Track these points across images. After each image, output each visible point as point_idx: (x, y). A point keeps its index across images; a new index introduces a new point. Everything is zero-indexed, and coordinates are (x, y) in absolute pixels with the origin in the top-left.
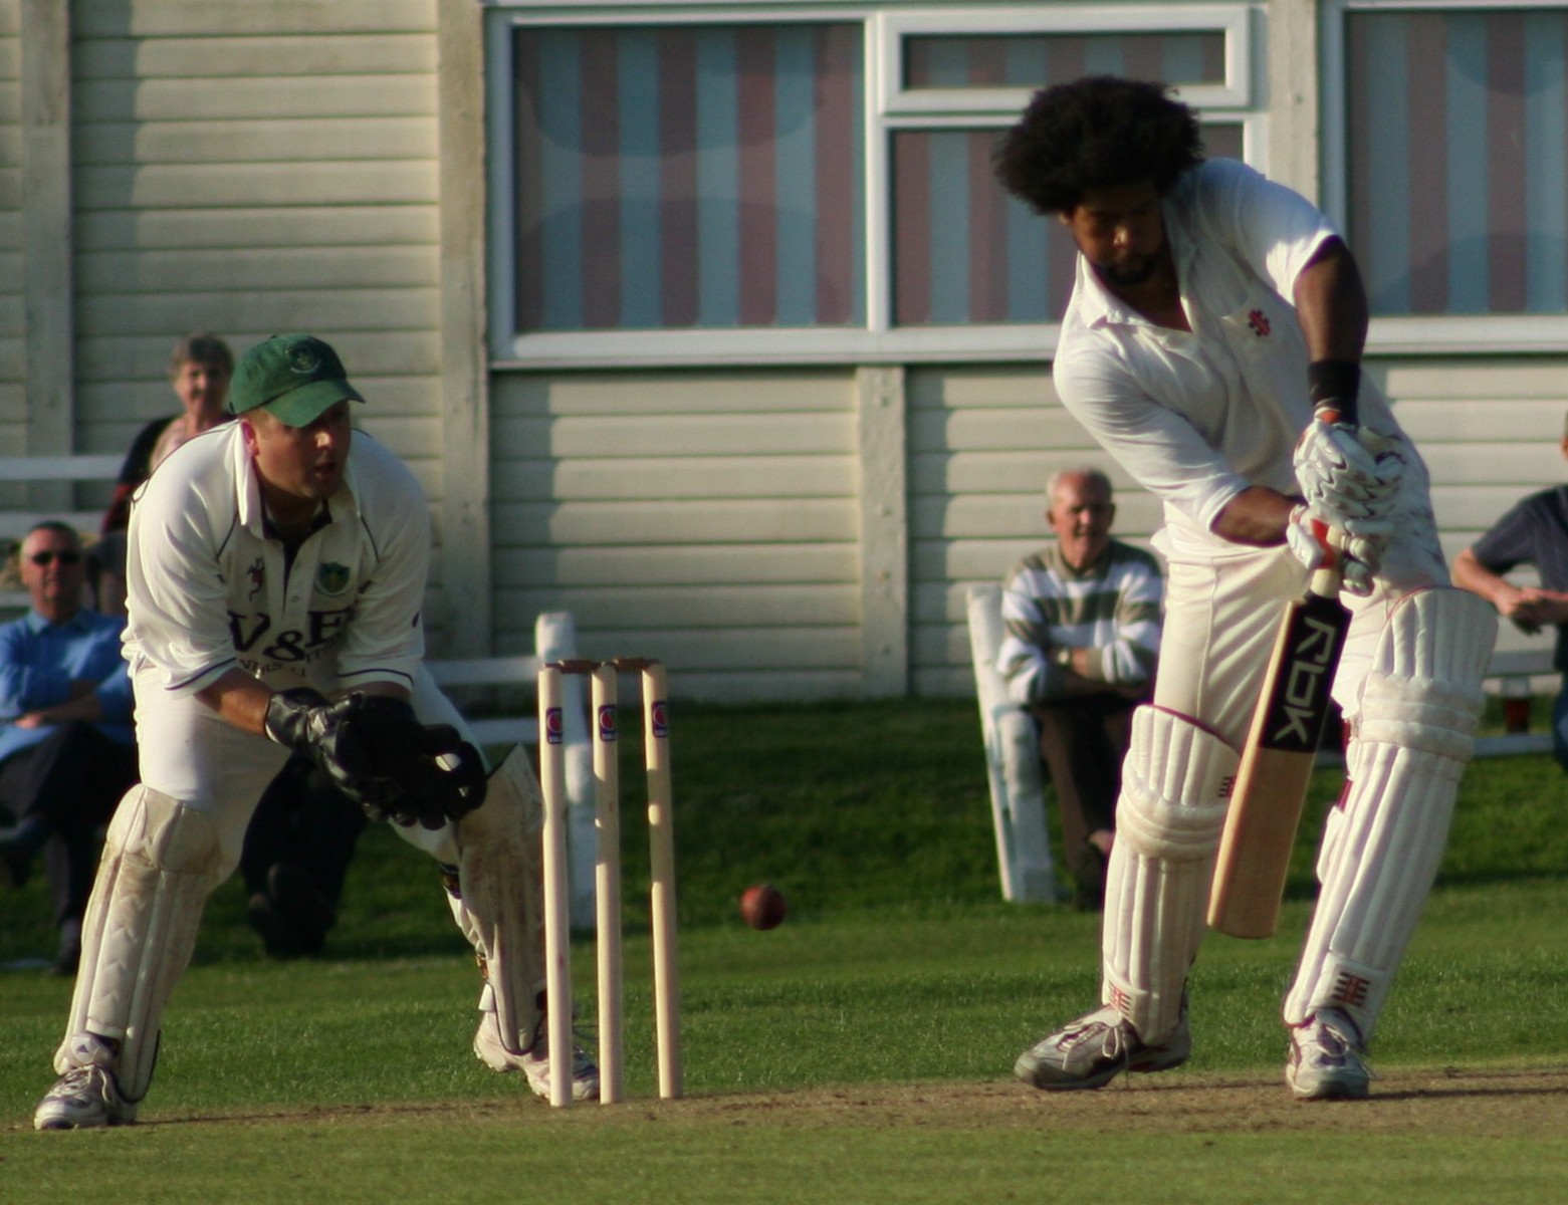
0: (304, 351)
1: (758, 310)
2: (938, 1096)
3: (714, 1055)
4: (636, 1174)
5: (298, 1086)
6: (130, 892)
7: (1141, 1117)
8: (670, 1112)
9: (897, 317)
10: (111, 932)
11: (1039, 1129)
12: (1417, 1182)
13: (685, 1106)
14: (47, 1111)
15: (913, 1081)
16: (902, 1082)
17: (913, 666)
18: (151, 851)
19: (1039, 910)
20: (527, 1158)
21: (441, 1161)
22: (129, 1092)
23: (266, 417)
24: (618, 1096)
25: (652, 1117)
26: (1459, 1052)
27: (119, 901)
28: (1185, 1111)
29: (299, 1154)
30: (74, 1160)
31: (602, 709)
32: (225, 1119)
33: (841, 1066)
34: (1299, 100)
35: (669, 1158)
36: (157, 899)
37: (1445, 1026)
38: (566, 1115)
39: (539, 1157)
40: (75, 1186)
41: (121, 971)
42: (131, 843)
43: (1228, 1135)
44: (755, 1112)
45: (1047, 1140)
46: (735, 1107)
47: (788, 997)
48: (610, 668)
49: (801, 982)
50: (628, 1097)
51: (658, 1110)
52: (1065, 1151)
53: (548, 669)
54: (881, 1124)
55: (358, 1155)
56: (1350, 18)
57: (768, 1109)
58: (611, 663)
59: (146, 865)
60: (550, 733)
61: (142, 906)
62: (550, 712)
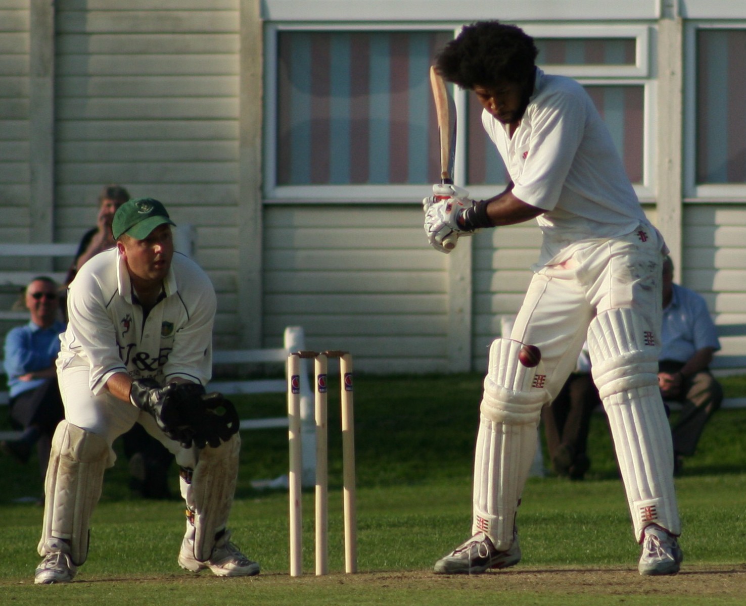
0: (145, 203)
1: (398, 177)
3: (372, 551)
5: (163, 564)
6: (66, 473)
8: (351, 580)
9: (469, 180)
10: (58, 492)
11: (537, 592)
13: (358, 577)
17: (474, 357)
18: (74, 454)
19: (535, 481)
20: (279, 603)
23: (129, 239)
24: (324, 572)
25: (341, 583)
27: (60, 478)
28: (610, 584)
30: (51, 600)
31: (320, 376)
32: (127, 580)
34: (673, 73)
36: (79, 477)
37: (741, 543)
38: (299, 582)
39: (285, 602)
41: (65, 509)
42: (63, 452)
43: (632, 596)
44: (394, 581)
45: (541, 598)
46: (384, 578)
47: (410, 523)
48: (324, 356)
49: (416, 515)
50: (330, 573)
51: (345, 580)
52: (549, 603)
53: (293, 356)
54: (457, 588)
55: (194, 599)
56: (699, 33)
57: (400, 580)
58: (324, 354)
59: (72, 460)
60: (293, 388)
61: (72, 479)
62: (293, 377)
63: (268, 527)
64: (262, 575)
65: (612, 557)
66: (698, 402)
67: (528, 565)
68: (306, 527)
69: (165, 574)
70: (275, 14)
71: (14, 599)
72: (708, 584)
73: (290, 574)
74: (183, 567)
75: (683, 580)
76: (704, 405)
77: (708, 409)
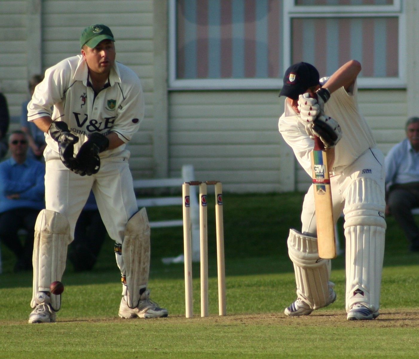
0: (98, 27)
3: (236, 302)
4: (212, 339)
5: (109, 310)
6: (45, 243)
8: (222, 320)
11: (335, 326)
14: (33, 318)
18: (49, 229)
20: (178, 334)
21: (153, 335)
23: (87, 48)
24: (206, 315)
25: (216, 321)
27: (42, 247)
30: (41, 333)
31: (202, 196)
32: (87, 320)
33: (274, 306)
35: (222, 334)
36: (53, 244)
39: (183, 333)
40: (42, 341)
41: (46, 269)
42: (43, 228)
44: (248, 320)
45: (337, 330)
46: (242, 319)
47: (258, 285)
48: (205, 184)
49: (262, 280)
50: (209, 315)
51: (218, 319)
53: (186, 184)
55: (127, 332)
57: (252, 319)
58: (205, 182)
59: (48, 233)
60: (186, 204)
61: (49, 247)
62: (186, 197)
64: (169, 317)
73: (185, 316)
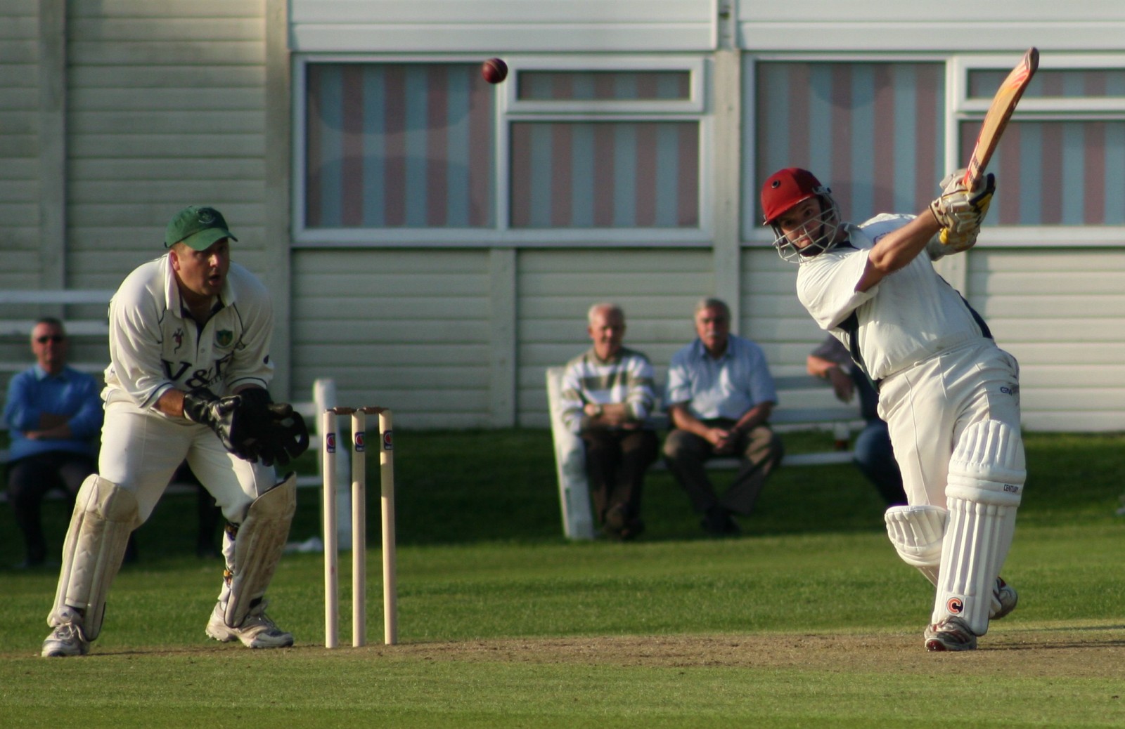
0: (206, 212)
1: (437, 219)
2: (537, 644)
3: (412, 620)
4: (373, 686)
5: (187, 634)
6: (90, 532)
7: (645, 658)
8: (391, 652)
9: (512, 223)
10: (79, 553)
11: (590, 664)
12: (794, 695)
13: (398, 649)
14: (50, 647)
15: (521, 636)
16: (516, 637)
17: (518, 410)
18: (101, 511)
19: (584, 543)
20: (313, 676)
21: (267, 677)
22: (89, 636)
23: (184, 248)
24: (362, 643)
25: (380, 654)
26: (814, 625)
27: (83, 537)
28: (669, 655)
29: (191, 672)
30: (68, 674)
31: (357, 434)
32: (149, 652)
33: (481, 628)
34: (730, 109)
35: (390, 677)
36: (104, 536)
37: (807, 611)
38: (335, 653)
39: (320, 676)
40: (69, 688)
41: (84, 573)
42: (90, 506)
43: (692, 669)
44: (437, 653)
45: (595, 670)
46: (426, 650)
47: (452, 590)
48: (362, 412)
49: (459, 581)
50: (368, 644)
51: (384, 651)
52: (604, 676)
53: (328, 412)
54: (505, 660)
55: (222, 673)
56: (759, 65)
57: (443, 651)
58: (362, 410)
59: (98, 518)
60: (329, 447)
61: (96, 539)
62: (329, 435)
63: (300, 595)
64: (295, 647)
65: (669, 626)
66: (756, 459)
67: (580, 635)
68: (343, 595)
69: (191, 646)
70: (304, 44)
71: (28, 673)
72: (773, 655)
73: (325, 646)
74: (210, 636)
75: (746, 651)
76: (763, 463)
77: (767, 468)
